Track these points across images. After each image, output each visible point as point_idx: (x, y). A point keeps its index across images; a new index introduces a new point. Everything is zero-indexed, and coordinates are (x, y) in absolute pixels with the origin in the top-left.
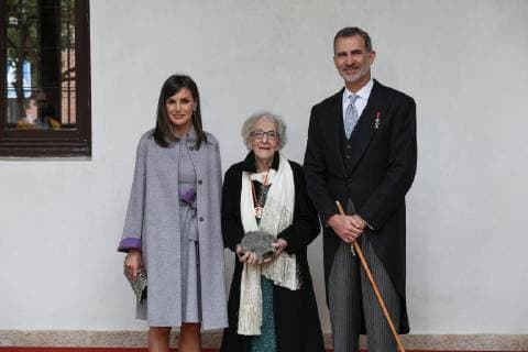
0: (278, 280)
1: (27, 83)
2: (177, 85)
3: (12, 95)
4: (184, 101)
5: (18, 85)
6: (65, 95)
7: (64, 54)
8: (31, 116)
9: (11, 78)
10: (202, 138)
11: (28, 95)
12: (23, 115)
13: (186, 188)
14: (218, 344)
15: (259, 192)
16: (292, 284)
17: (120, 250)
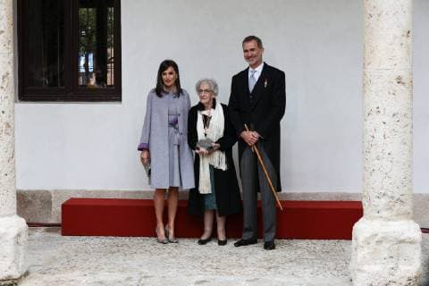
0: (216, 165)
1: (91, 64)
2: (167, 65)
3: (82, 70)
4: (171, 73)
5: (86, 66)
6: (109, 70)
7: (109, 50)
8: (93, 82)
9: (82, 62)
10: (180, 92)
11: (90, 71)
12: (88, 81)
13: (172, 118)
14: (187, 198)
15: (206, 120)
16: (224, 167)
17: (139, 149)
